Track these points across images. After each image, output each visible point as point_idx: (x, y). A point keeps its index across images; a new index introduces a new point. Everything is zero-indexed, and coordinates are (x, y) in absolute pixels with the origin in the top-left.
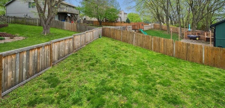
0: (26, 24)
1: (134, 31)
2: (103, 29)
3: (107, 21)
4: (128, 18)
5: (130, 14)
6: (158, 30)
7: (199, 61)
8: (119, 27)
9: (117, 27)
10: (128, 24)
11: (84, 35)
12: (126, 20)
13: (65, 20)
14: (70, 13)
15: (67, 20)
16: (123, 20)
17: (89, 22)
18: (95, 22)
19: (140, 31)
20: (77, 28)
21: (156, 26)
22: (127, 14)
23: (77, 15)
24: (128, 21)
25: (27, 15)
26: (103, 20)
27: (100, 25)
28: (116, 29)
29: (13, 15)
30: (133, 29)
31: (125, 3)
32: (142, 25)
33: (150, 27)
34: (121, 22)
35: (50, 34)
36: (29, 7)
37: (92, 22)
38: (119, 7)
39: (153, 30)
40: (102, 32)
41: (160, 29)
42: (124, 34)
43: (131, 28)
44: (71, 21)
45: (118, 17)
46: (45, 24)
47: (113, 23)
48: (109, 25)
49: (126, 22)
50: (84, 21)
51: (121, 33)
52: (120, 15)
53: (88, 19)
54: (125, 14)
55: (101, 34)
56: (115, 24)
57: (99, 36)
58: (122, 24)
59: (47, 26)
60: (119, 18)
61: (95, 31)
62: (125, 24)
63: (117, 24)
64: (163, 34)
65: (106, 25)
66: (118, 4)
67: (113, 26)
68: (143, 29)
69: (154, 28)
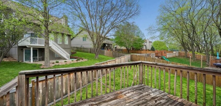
0: (83, 52)
1: (157, 58)
2: (131, 56)
3: (134, 49)
4: (153, 46)
5: (155, 42)
6: (182, 58)
7: (211, 83)
8: (144, 54)
9: (142, 55)
10: (152, 52)
11: (120, 59)
12: (151, 48)
13: (104, 49)
14: (107, 44)
15: (105, 49)
16: (148, 48)
17: (120, 50)
18: (124, 50)
19: (163, 58)
20: (113, 55)
21: (181, 54)
22: (152, 42)
23: (112, 45)
24: (153, 49)
25: (82, 46)
26: (130, 49)
27: (128, 52)
28: (141, 56)
29: (75, 46)
30: (156, 56)
31: (150, 34)
32: (165, 52)
33: (175, 55)
34: (146, 50)
35: (99, 58)
36: (83, 41)
37: (122, 50)
38: (144, 37)
39: (177, 57)
40: (130, 58)
41: (185, 57)
42: (147, 59)
43: (155, 55)
44: (107, 49)
45: (143, 46)
46: (97, 52)
47: (139, 51)
48: (135, 53)
49: (151, 50)
50: (115, 49)
51: (145, 58)
52: (145, 44)
53: (119, 47)
54: (150, 43)
55: (130, 59)
56: (141, 52)
57: (129, 60)
58: (147, 52)
59: (97, 53)
60: (145, 46)
61: (126, 57)
62: (150, 52)
63: (142, 52)
64: (187, 61)
65: (133, 53)
66: (143, 35)
67: (139, 53)
68: (165, 56)
69: (179, 56)
